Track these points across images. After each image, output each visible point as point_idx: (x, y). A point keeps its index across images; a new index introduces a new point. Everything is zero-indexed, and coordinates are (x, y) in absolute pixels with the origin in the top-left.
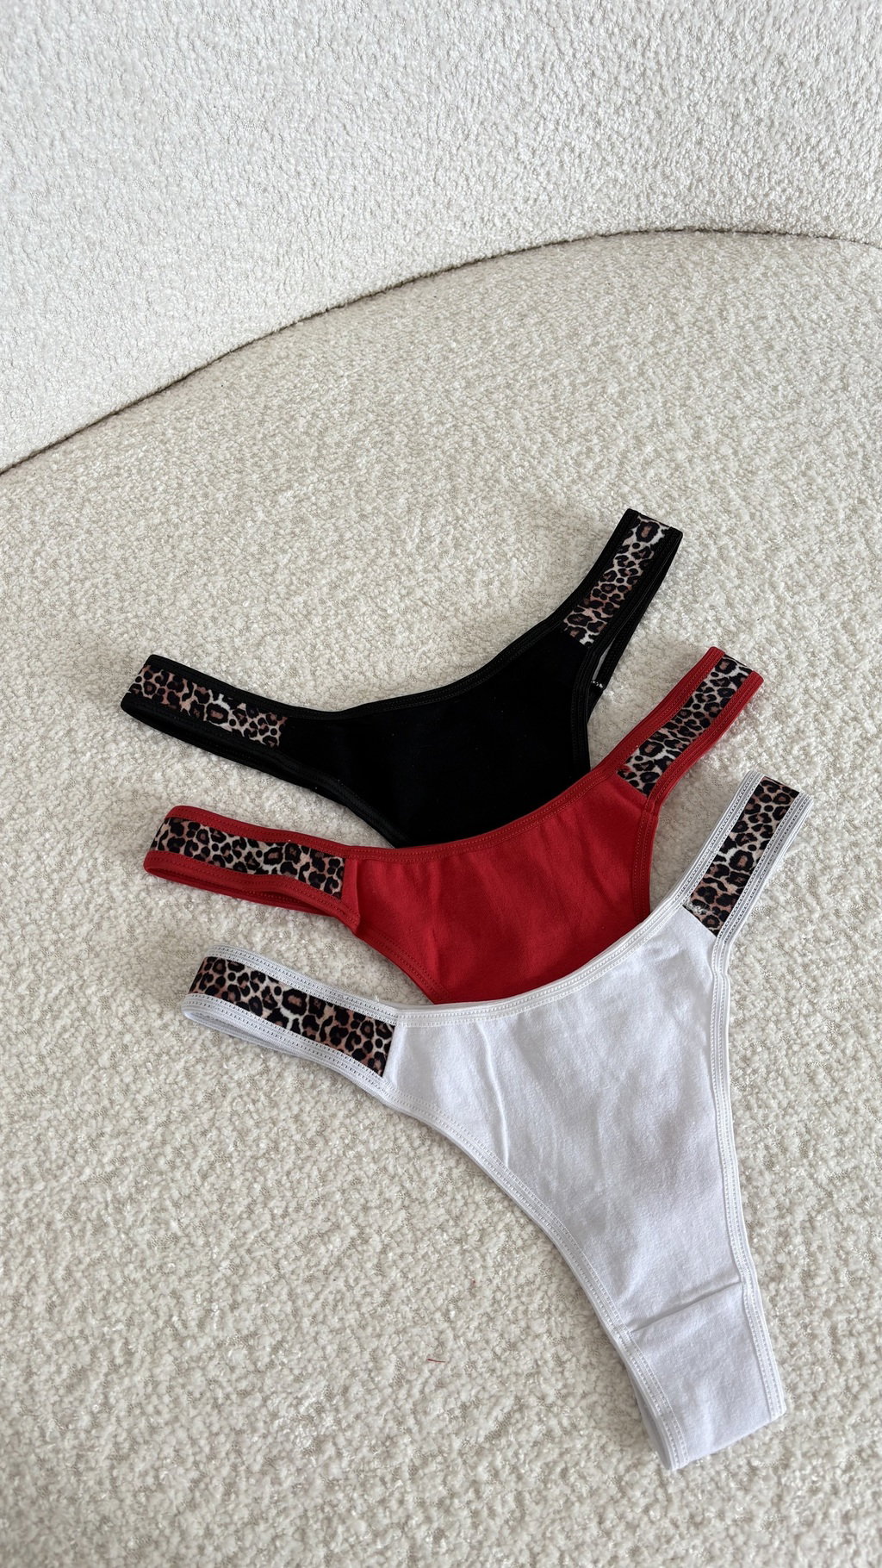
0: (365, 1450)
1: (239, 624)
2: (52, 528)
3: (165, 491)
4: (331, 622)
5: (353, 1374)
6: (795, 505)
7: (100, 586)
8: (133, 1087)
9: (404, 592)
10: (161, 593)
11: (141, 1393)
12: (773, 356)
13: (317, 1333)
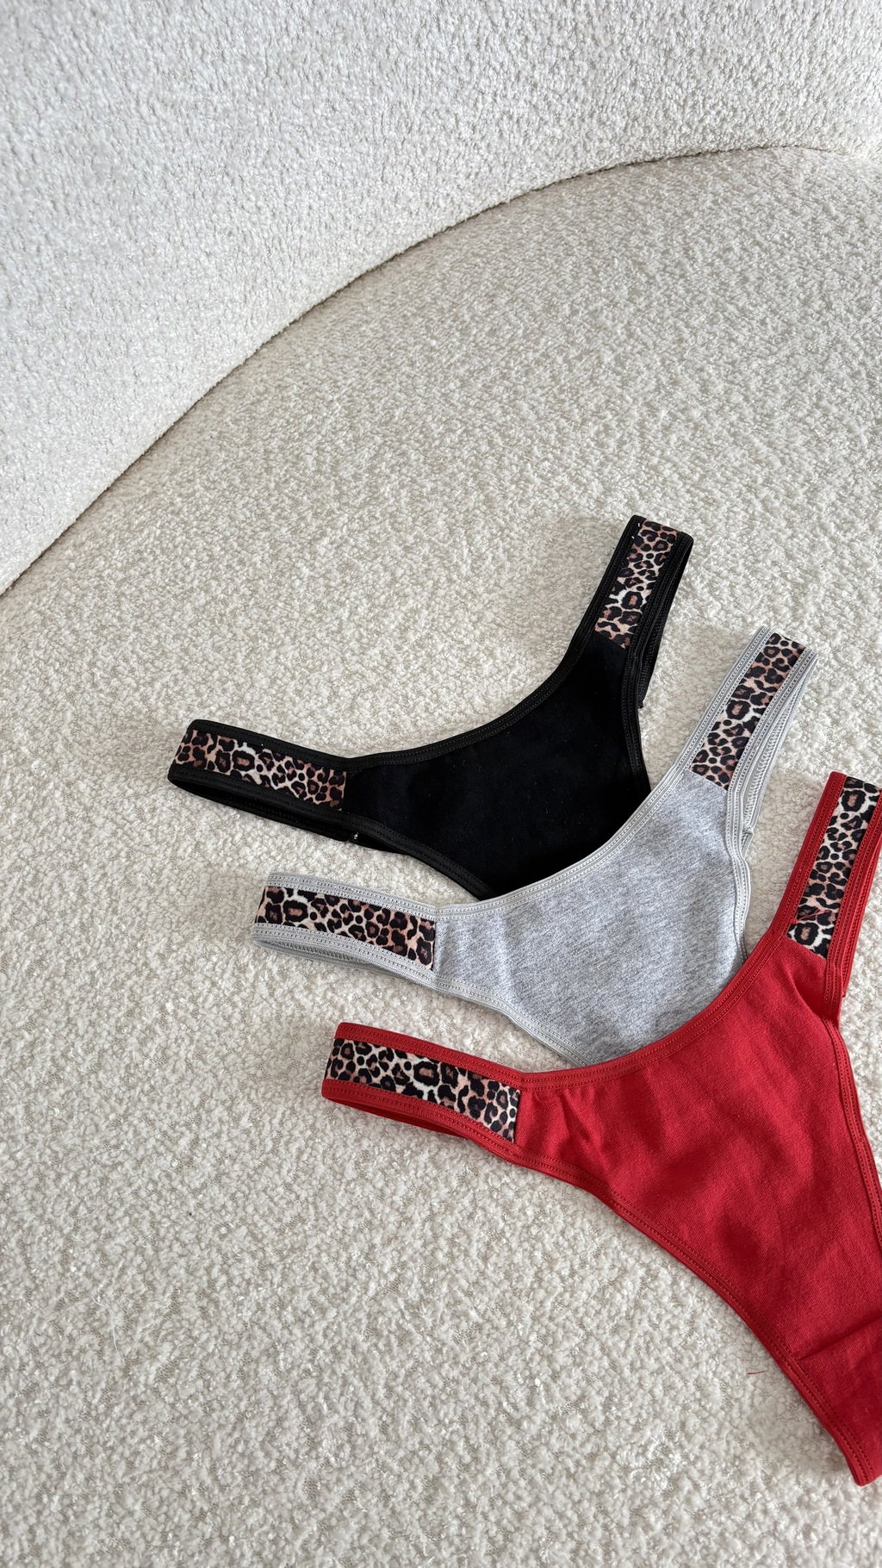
0: (719, 1475)
1: (325, 692)
2: (96, 633)
3: (198, 567)
4: (414, 667)
5: (685, 1408)
6: (819, 440)
7: (171, 684)
8: (388, 1191)
9: (474, 618)
10: (236, 678)
11: (497, 1484)
12: (751, 289)
13: (640, 1379)
